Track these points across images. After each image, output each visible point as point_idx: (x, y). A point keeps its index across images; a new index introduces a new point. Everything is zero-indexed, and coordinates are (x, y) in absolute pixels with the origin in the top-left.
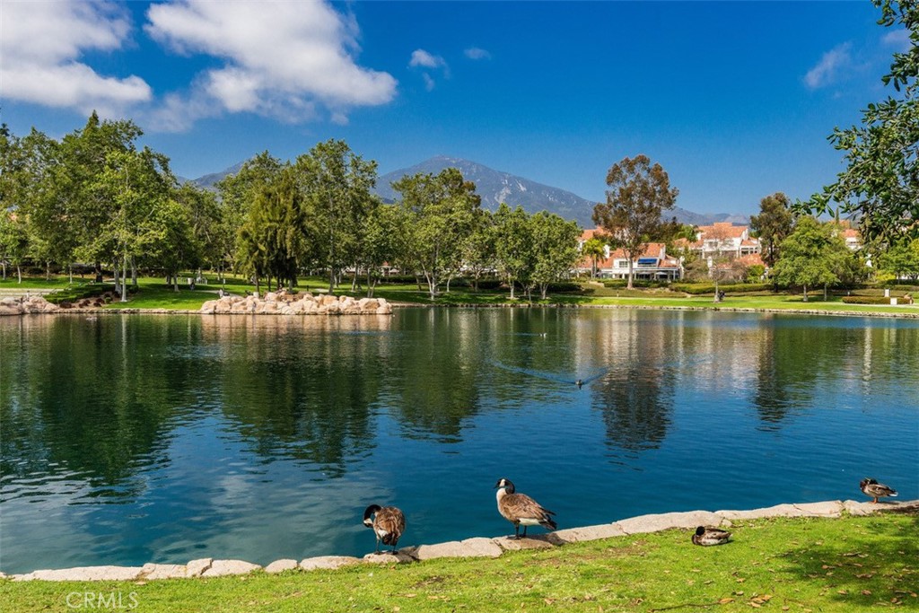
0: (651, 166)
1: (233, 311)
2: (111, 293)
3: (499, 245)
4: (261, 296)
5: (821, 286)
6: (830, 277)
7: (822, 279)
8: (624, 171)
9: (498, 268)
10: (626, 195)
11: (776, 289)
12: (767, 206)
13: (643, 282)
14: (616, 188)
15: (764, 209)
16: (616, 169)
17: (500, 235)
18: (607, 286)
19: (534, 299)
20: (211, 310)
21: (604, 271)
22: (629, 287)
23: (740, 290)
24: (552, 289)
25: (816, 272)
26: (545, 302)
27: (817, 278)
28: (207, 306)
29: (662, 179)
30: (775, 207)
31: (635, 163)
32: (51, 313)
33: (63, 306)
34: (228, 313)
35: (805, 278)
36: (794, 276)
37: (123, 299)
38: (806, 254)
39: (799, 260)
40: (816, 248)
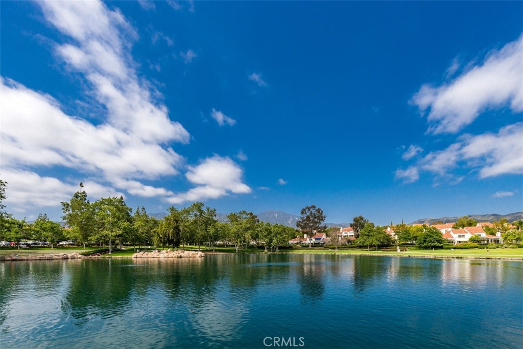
0: (317, 208)
1: (143, 256)
2: (106, 251)
3: (260, 235)
4: (159, 252)
5: (374, 246)
6: (376, 243)
7: (374, 244)
8: (307, 211)
10: (308, 217)
11: (360, 247)
12: (356, 220)
13: (315, 246)
14: (305, 216)
15: (354, 220)
16: (304, 210)
17: (261, 231)
18: (302, 246)
19: (273, 251)
20: (135, 256)
21: (303, 242)
22: (310, 247)
23: (348, 248)
24: (280, 248)
25: (371, 241)
26: (277, 252)
27: (372, 243)
29: (318, 211)
30: (358, 220)
31: (311, 208)
32: (80, 258)
33: (86, 256)
34: (141, 257)
35: (367, 243)
36: (363, 243)
37: (110, 253)
38: (368, 235)
39: (365, 237)
40: (371, 233)
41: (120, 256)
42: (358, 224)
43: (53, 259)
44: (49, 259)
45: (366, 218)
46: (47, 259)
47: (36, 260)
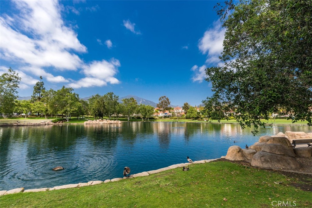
0: (166, 98)
2: (65, 120)
3: (140, 111)
4: (96, 120)
5: (194, 118)
7: (194, 117)
8: (162, 98)
9: (140, 115)
10: (162, 102)
11: (187, 118)
13: (165, 117)
14: (160, 101)
15: (184, 105)
16: (160, 98)
17: (141, 109)
18: (159, 118)
19: (147, 120)
20: (86, 123)
21: (158, 115)
22: (163, 118)
23: (181, 118)
24: (150, 118)
25: (193, 115)
26: (149, 121)
28: (85, 122)
29: (168, 100)
30: (186, 105)
31: (163, 97)
32: (52, 124)
33: (55, 123)
34: (89, 124)
35: (191, 116)
36: (190, 116)
37: (68, 121)
38: (191, 112)
39: (190, 113)
40: (193, 112)
41: (76, 123)
42: (186, 107)
43: (41, 125)
44: (39, 125)
45: (189, 104)
46: (38, 125)
47: (32, 125)
